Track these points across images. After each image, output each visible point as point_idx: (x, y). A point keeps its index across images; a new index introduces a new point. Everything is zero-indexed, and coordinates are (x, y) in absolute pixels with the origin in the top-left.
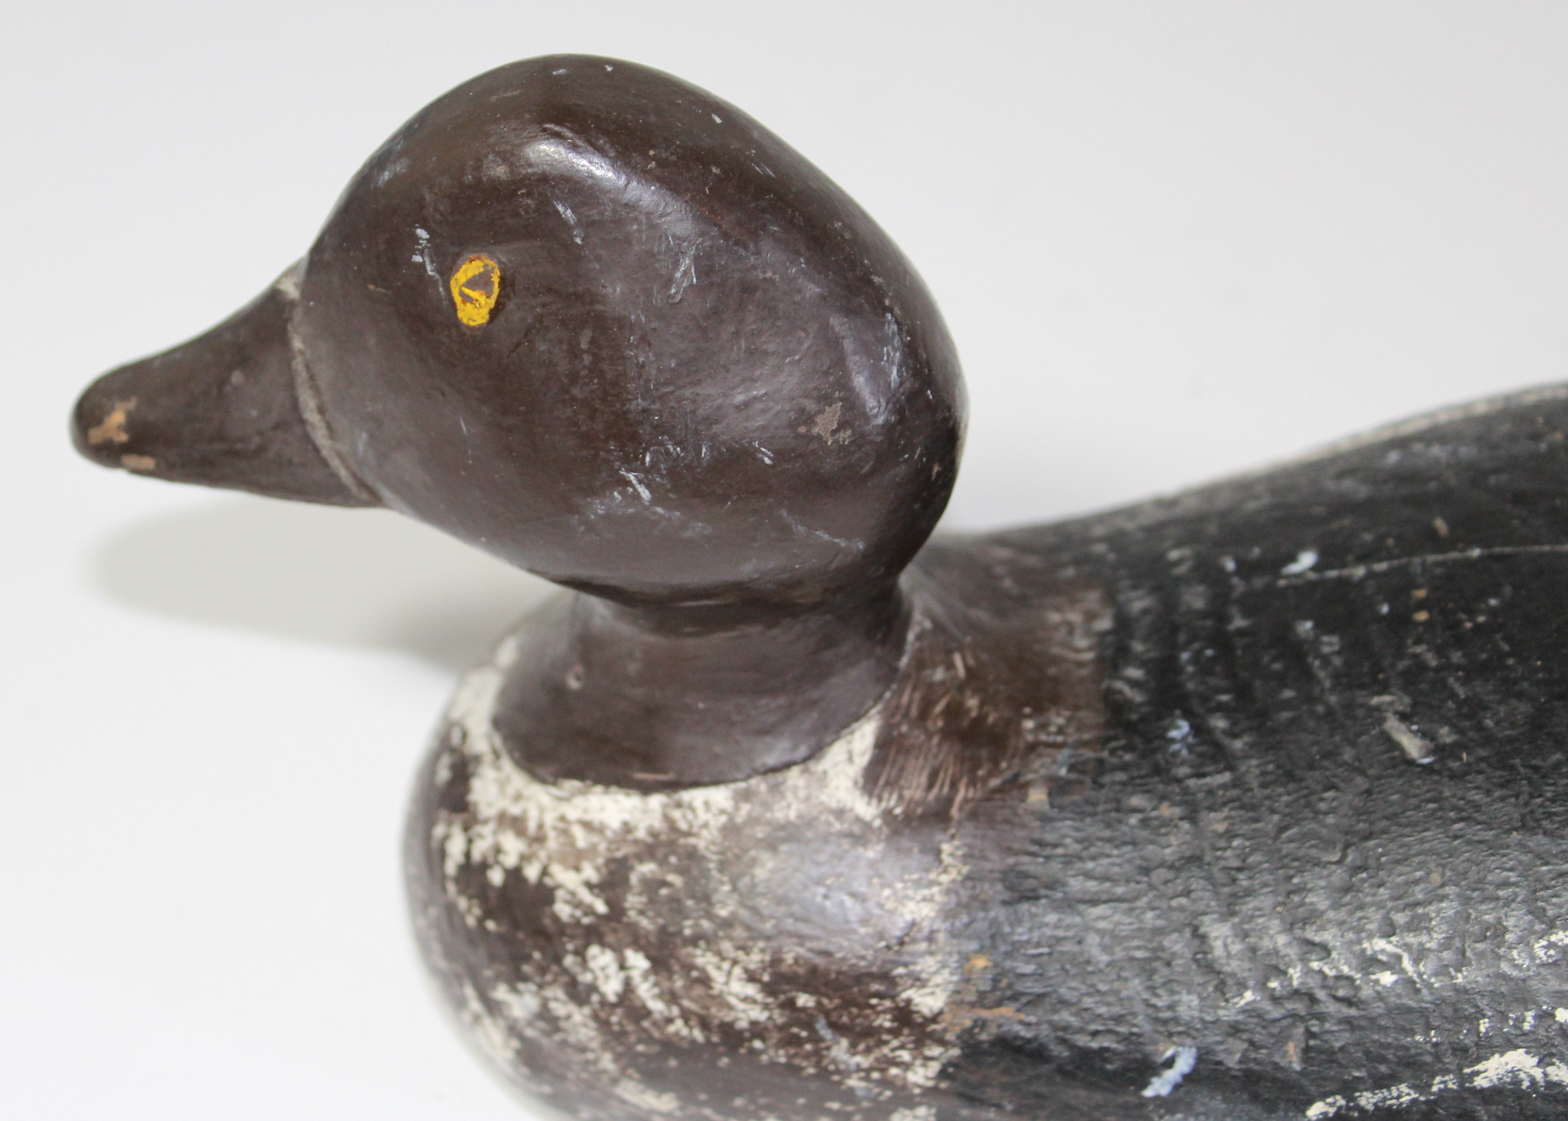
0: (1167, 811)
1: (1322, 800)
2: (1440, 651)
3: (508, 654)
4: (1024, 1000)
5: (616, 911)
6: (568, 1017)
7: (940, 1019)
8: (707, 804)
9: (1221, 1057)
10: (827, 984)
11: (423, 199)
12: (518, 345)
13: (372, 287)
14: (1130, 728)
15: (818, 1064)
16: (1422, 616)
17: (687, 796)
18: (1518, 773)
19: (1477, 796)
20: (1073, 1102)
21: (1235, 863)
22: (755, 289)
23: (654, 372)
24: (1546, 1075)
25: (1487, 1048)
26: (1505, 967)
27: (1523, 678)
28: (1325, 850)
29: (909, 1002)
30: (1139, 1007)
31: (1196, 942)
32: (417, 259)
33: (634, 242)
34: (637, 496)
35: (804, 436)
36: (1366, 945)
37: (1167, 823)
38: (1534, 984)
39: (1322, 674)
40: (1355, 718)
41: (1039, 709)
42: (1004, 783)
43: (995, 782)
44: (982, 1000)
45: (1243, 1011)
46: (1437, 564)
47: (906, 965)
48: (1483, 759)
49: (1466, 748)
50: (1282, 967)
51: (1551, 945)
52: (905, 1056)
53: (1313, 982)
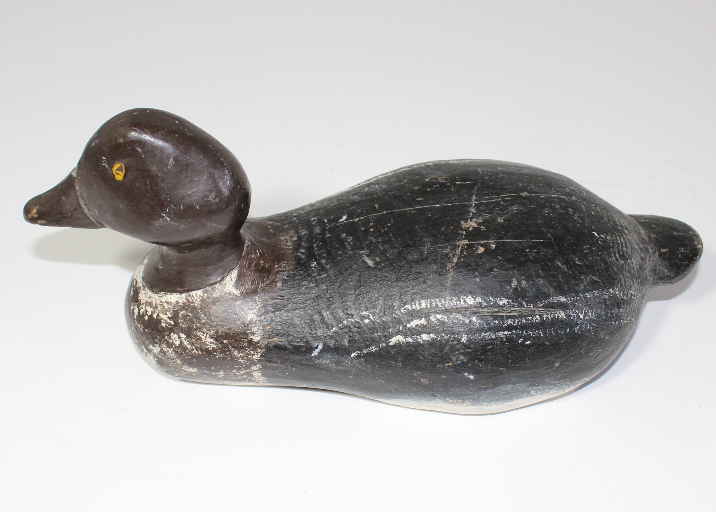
0: (312, 285)
1: (349, 278)
2: (376, 238)
3: (146, 261)
4: (280, 335)
5: (176, 324)
6: (168, 351)
7: (259, 343)
8: (196, 294)
9: (329, 344)
10: (231, 336)
11: (103, 149)
12: (131, 184)
13: (93, 172)
14: (302, 265)
15: (231, 357)
16: (372, 230)
17: (191, 293)
18: (395, 267)
19: (385, 274)
20: (294, 359)
21: (329, 296)
22: (190, 165)
23: (166, 188)
24: (406, 340)
25: (392, 335)
26: (394, 315)
27: (396, 243)
28: (350, 291)
29: (251, 339)
30: (308, 334)
31: (321, 317)
32: (104, 164)
33: (157, 156)
34: (167, 220)
35: (206, 201)
36: (361, 313)
37: (312, 288)
38: (402, 319)
39: (348, 247)
40: (356, 257)
41: (279, 262)
42: (271, 282)
43: (268, 282)
44: (269, 337)
45: (333, 333)
46: (375, 216)
47: (249, 330)
48: (386, 265)
49: (383, 262)
50: (342, 321)
51: (405, 309)
52: (252, 352)
53: (349, 324)
